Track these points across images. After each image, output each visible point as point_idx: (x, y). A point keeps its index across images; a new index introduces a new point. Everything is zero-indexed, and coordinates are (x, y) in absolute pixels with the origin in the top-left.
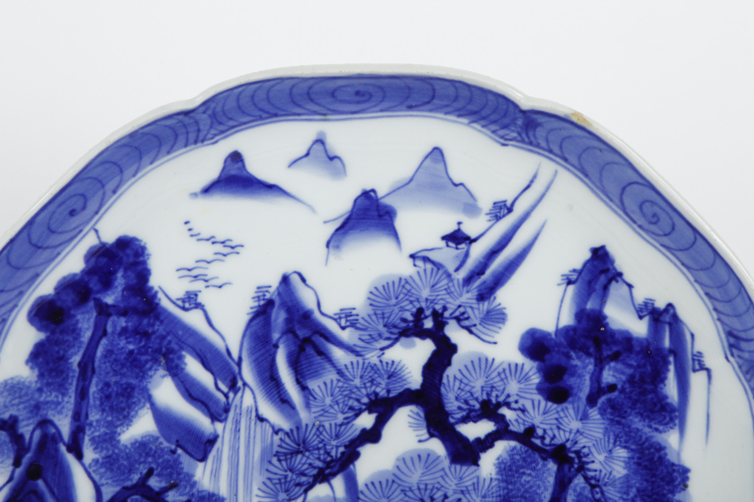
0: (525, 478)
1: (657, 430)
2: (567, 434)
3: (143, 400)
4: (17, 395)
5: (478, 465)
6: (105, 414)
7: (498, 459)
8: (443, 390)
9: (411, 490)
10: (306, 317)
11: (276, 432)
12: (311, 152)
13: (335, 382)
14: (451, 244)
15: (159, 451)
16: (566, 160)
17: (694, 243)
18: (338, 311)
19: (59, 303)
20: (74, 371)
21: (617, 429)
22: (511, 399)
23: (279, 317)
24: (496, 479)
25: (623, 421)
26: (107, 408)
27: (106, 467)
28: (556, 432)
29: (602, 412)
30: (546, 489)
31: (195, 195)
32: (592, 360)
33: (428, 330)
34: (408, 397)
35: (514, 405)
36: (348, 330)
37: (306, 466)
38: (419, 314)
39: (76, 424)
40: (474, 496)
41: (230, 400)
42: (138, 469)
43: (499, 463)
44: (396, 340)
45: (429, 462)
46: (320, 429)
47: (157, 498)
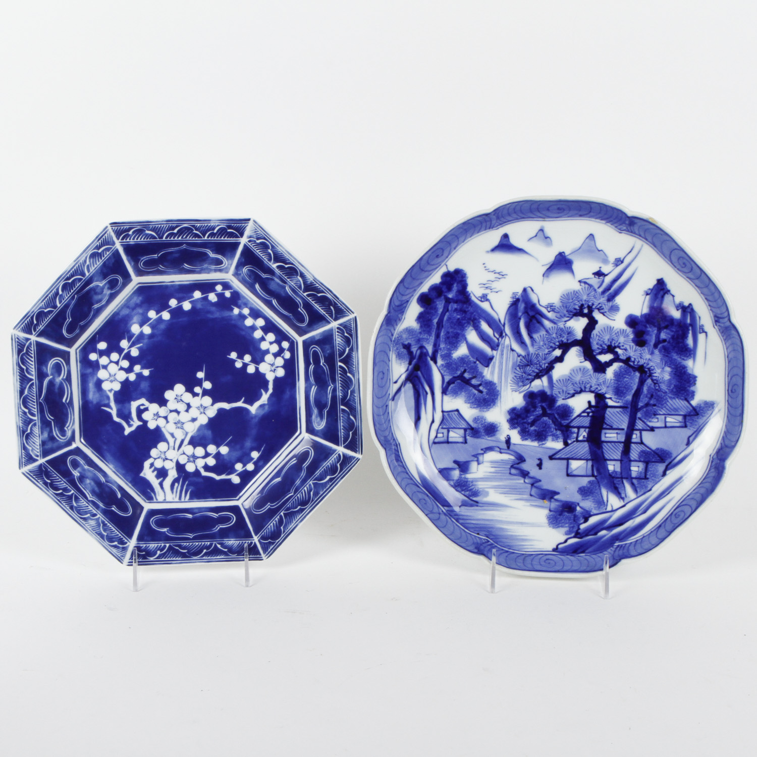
0: (626, 379)
1: (683, 359)
2: (645, 361)
3: (463, 340)
4: (411, 334)
5: (605, 373)
6: (447, 345)
7: (614, 371)
8: (591, 340)
9: (576, 383)
10: (533, 307)
11: (519, 356)
12: (538, 235)
13: (545, 335)
14: (597, 277)
15: (469, 362)
16: (646, 239)
17: (701, 276)
18: (547, 304)
19: (430, 296)
20: (434, 326)
21: (666, 359)
22: (621, 345)
23: (522, 306)
24: (613, 380)
25: (669, 355)
26: (448, 342)
27: (446, 368)
28: (640, 360)
29: (660, 351)
30: (635, 384)
31: (488, 252)
32: (656, 329)
33: (585, 314)
34: (576, 343)
35: (622, 347)
36: (551, 312)
37: (531, 372)
38: (582, 306)
39: (435, 348)
40: (603, 387)
41: (500, 341)
42: (460, 369)
43: (615, 373)
44: (572, 318)
45: (584, 371)
46: (537, 356)
47: (467, 382)
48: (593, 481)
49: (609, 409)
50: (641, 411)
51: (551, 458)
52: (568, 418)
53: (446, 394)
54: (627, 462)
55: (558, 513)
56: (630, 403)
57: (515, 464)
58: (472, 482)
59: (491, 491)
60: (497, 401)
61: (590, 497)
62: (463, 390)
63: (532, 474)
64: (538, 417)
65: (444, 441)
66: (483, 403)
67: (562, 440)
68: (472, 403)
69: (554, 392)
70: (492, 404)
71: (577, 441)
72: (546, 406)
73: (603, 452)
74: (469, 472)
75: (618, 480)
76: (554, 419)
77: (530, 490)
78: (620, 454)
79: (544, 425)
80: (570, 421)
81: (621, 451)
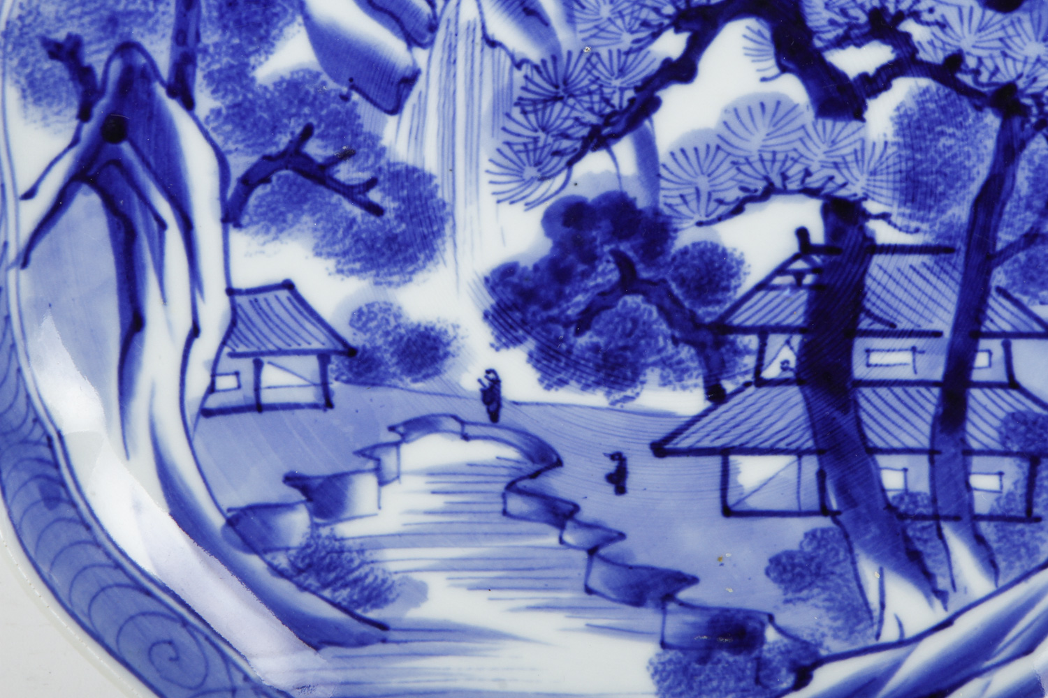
0: (944, 141)
2: (1019, 66)
3: (290, 11)
5: (863, 120)
6: (228, 34)
7: (898, 109)
9: (748, 162)
11: (518, 64)
15: (322, 97)
22: (921, 7)
24: (894, 144)
26: (231, 24)
27: (233, 122)
28: (1000, 61)
30: (980, 159)
34: (742, 4)
35: (926, 17)
37: (569, 123)
39: (181, 49)
40: (855, 172)
41: (438, 10)
42: (287, 126)
43: (900, 117)
45: (780, 113)
46: (592, 59)
47: (320, 175)
48: (824, 531)
49: (878, 260)
50: (1007, 265)
51: (660, 449)
52: (719, 296)
53: (238, 225)
54: (955, 455)
55: (695, 654)
56: (963, 232)
57: (522, 478)
58: (361, 551)
59: (437, 583)
60: (439, 241)
61: (816, 591)
62: (306, 207)
63: (588, 512)
64: (602, 294)
65: (242, 403)
66: (388, 253)
67: (700, 381)
68: (345, 253)
69: (661, 199)
70: (422, 256)
71: (760, 382)
72: (636, 252)
73: (859, 423)
74: (347, 515)
75: (919, 525)
76: (667, 303)
77: (583, 572)
78: (926, 429)
79: (629, 325)
80: (727, 306)
81: (929, 419)
